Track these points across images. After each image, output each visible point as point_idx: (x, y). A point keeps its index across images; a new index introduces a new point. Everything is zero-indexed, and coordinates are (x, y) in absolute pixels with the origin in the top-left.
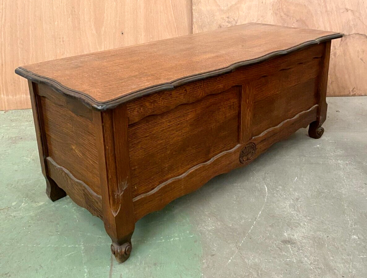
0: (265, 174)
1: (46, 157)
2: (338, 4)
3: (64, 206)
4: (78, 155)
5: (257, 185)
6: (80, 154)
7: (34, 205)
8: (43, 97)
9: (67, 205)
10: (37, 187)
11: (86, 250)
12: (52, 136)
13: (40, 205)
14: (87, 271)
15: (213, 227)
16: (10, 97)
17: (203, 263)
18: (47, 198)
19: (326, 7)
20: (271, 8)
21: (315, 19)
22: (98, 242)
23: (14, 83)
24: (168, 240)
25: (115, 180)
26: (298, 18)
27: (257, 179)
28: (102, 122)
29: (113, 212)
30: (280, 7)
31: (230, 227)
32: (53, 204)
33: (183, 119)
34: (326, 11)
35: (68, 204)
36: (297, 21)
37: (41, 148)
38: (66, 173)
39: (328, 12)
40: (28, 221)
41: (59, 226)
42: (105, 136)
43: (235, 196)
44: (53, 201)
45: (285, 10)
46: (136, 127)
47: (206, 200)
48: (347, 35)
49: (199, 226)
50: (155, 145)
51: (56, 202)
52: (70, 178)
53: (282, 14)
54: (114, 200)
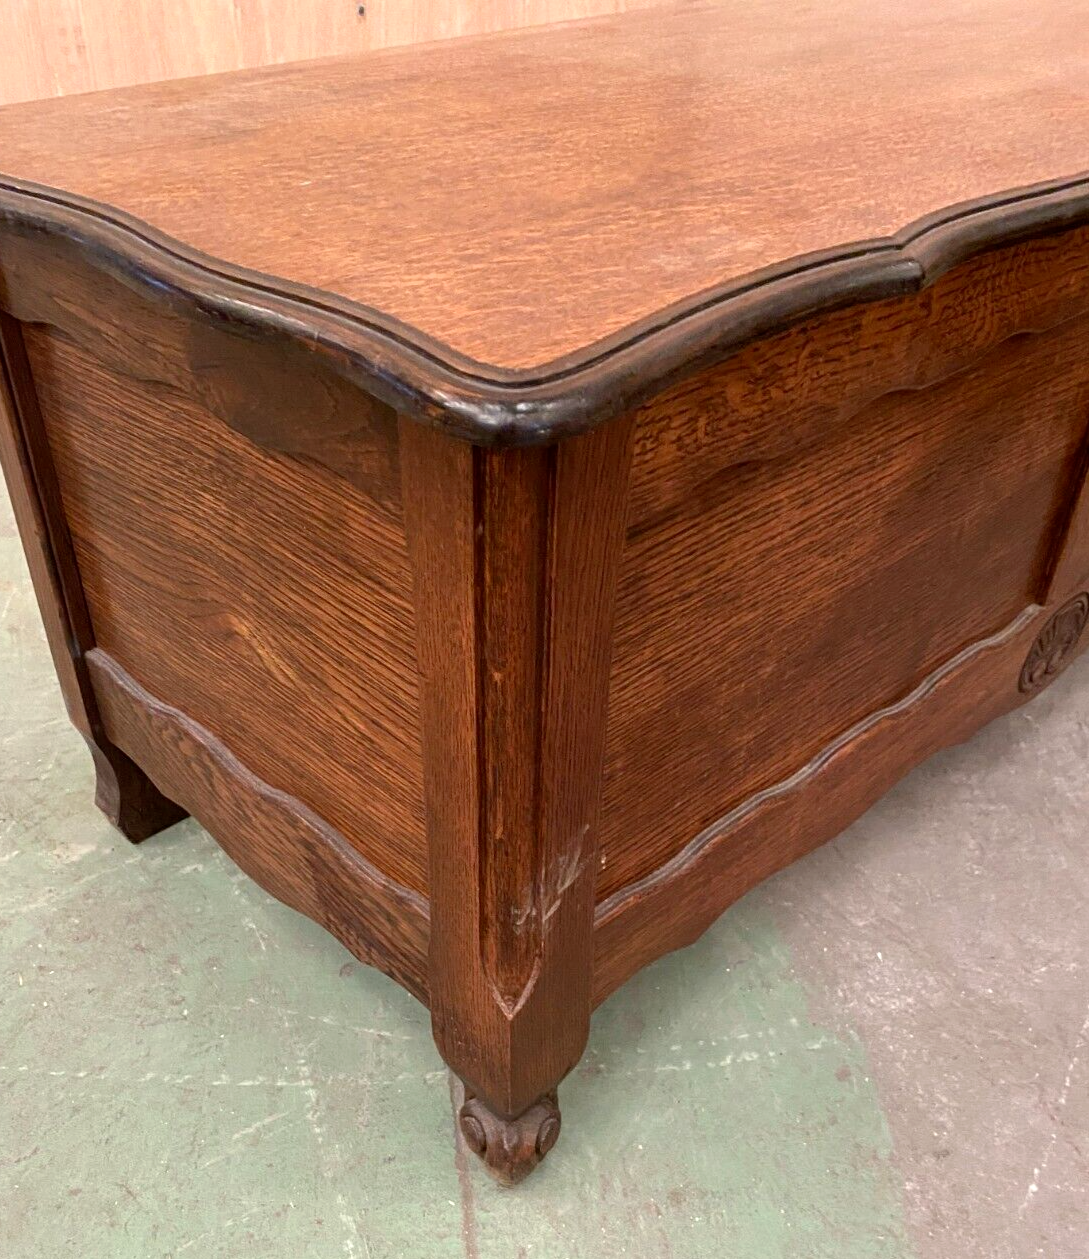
0: (1081, 729)
1: (83, 652)
3: (189, 869)
4: (269, 672)
5: (1058, 781)
6: (284, 672)
7: (50, 859)
8: (41, 326)
9: (203, 861)
10: (50, 767)
11: (331, 1108)
12: (109, 551)
13: (75, 858)
14: (353, 1227)
15: (910, 1000)
17: (908, 1200)
18: (103, 826)
22: (380, 1062)
24: (710, 1065)
25: (525, 849)
27: (1051, 753)
28: (479, 516)
29: (497, 996)
31: (987, 1002)
32: (135, 855)
33: (867, 482)
35: (204, 854)
37: (56, 606)
38: (199, 747)
40: (32, 942)
41: (178, 972)
42: (493, 606)
43: (967, 836)
44: (135, 838)
46: (647, 544)
47: (842, 857)
49: (841, 994)
50: (717, 640)
51: (150, 846)
52: (226, 774)
54: (508, 942)
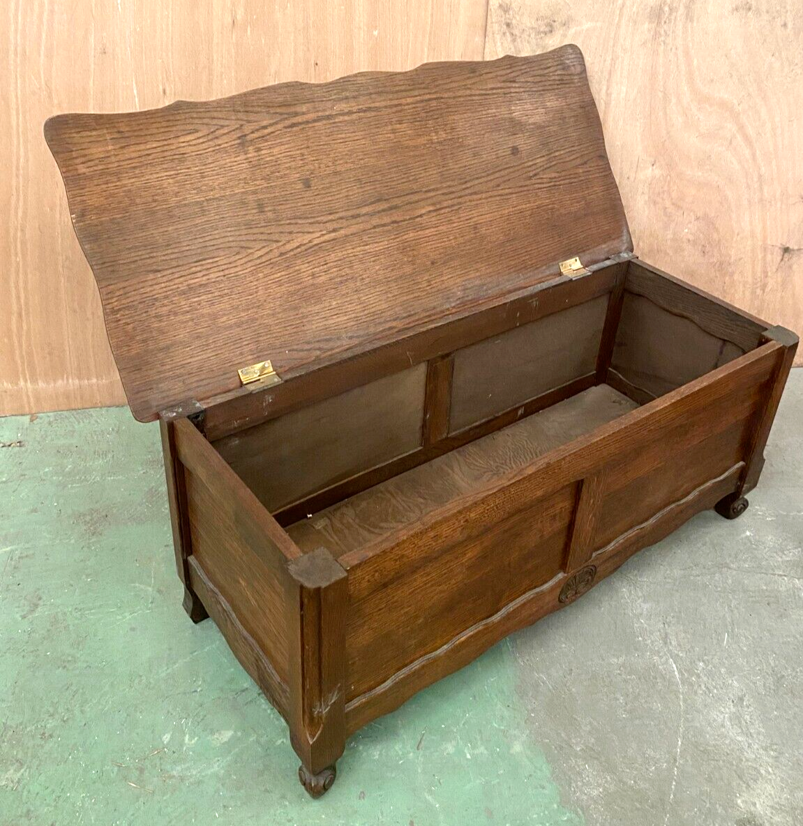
1: (187, 557)
2: (787, 187)
4: (249, 600)
6: (254, 603)
16: (41, 384)
19: (761, 189)
20: (646, 190)
21: (734, 216)
23: (50, 354)
25: (316, 692)
26: (700, 214)
27: (652, 642)
29: (307, 734)
30: (666, 188)
33: (455, 563)
34: (761, 200)
36: (698, 219)
39: (764, 202)
44: (196, 622)
45: (674, 195)
48: (793, 250)
50: (395, 617)
53: (668, 204)
54: (312, 719)
